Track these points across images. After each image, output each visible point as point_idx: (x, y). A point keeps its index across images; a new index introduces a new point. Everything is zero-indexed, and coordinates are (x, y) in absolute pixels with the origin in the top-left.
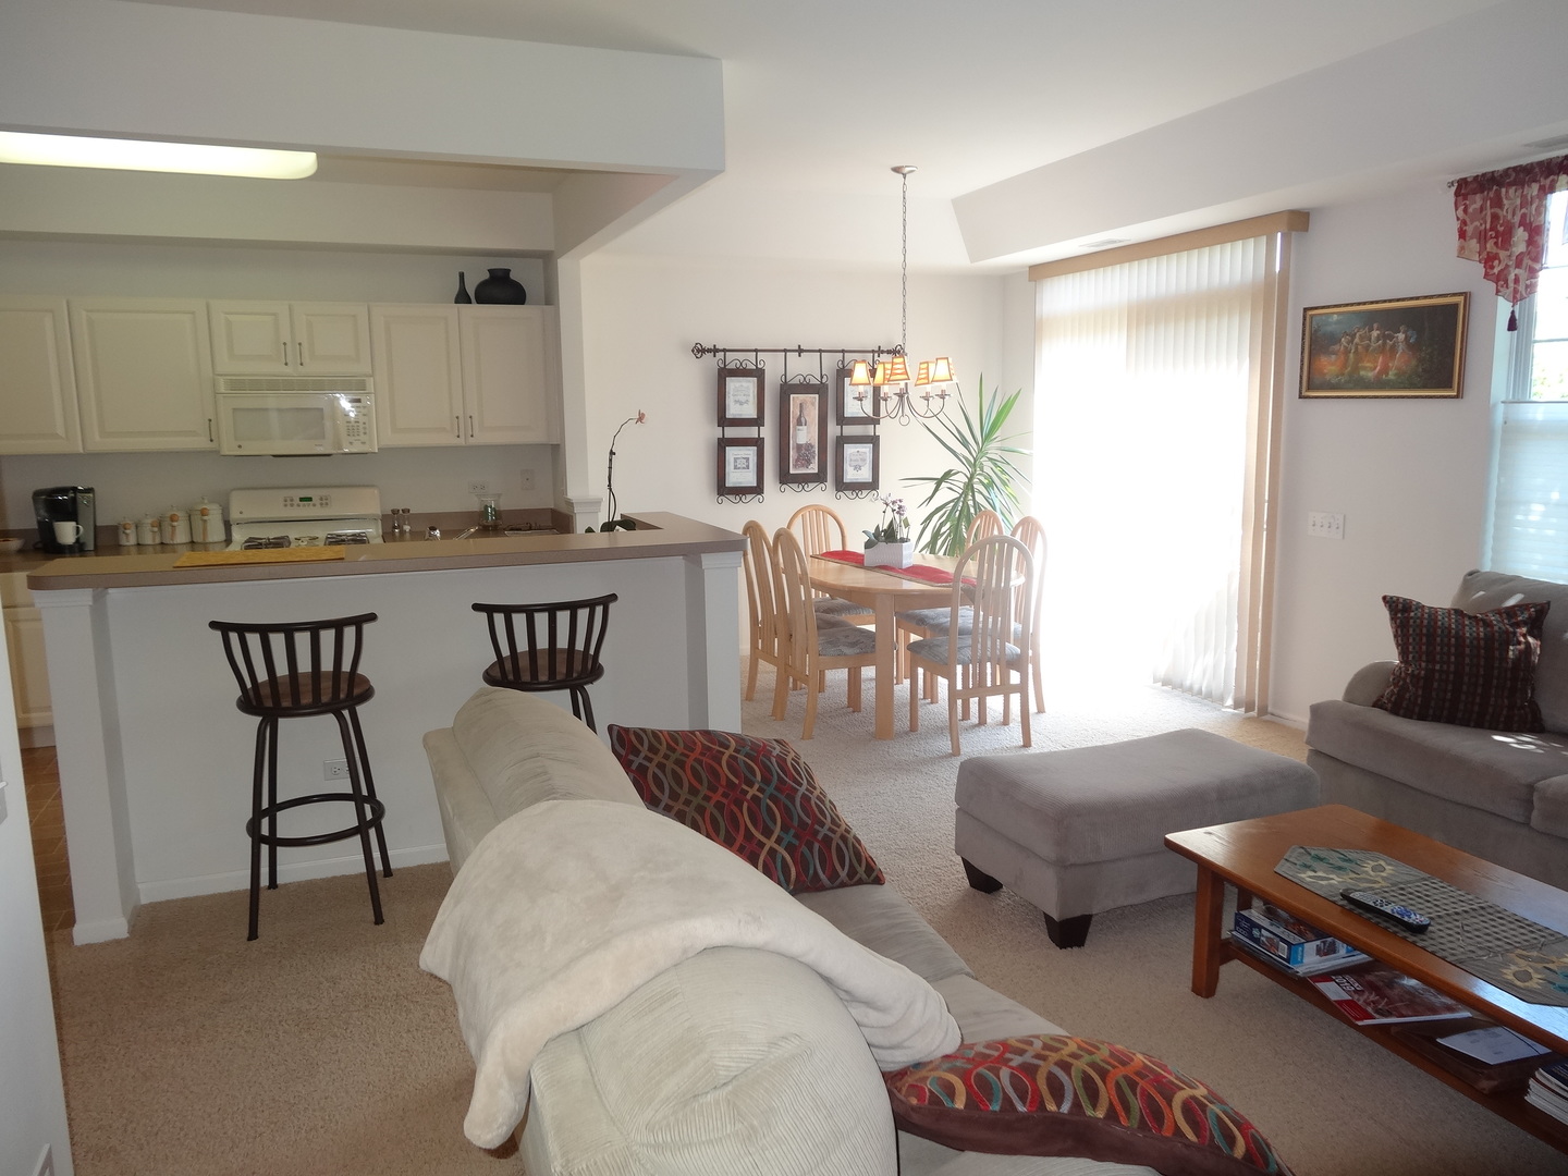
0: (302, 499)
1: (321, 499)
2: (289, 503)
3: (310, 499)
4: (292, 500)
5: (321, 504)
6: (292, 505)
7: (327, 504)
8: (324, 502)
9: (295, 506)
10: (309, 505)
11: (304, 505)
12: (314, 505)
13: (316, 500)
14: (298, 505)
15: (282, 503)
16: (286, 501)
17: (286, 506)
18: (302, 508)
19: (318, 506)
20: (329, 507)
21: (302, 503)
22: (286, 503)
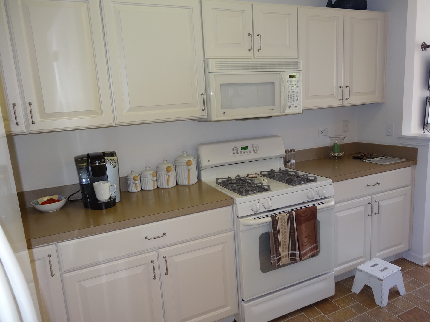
0: (243, 148)
1: (253, 147)
2: (235, 151)
3: (247, 148)
4: (237, 149)
5: (254, 151)
6: (238, 153)
7: (257, 150)
8: (255, 149)
10: (247, 152)
11: (244, 153)
12: (250, 152)
13: (250, 148)
14: (241, 153)
15: (232, 152)
16: (233, 150)
17: (234, 153)
18: (243, 154)
19: (252, 152)
20: (258, 152)
21: (243, 151)
22: (234, 152)
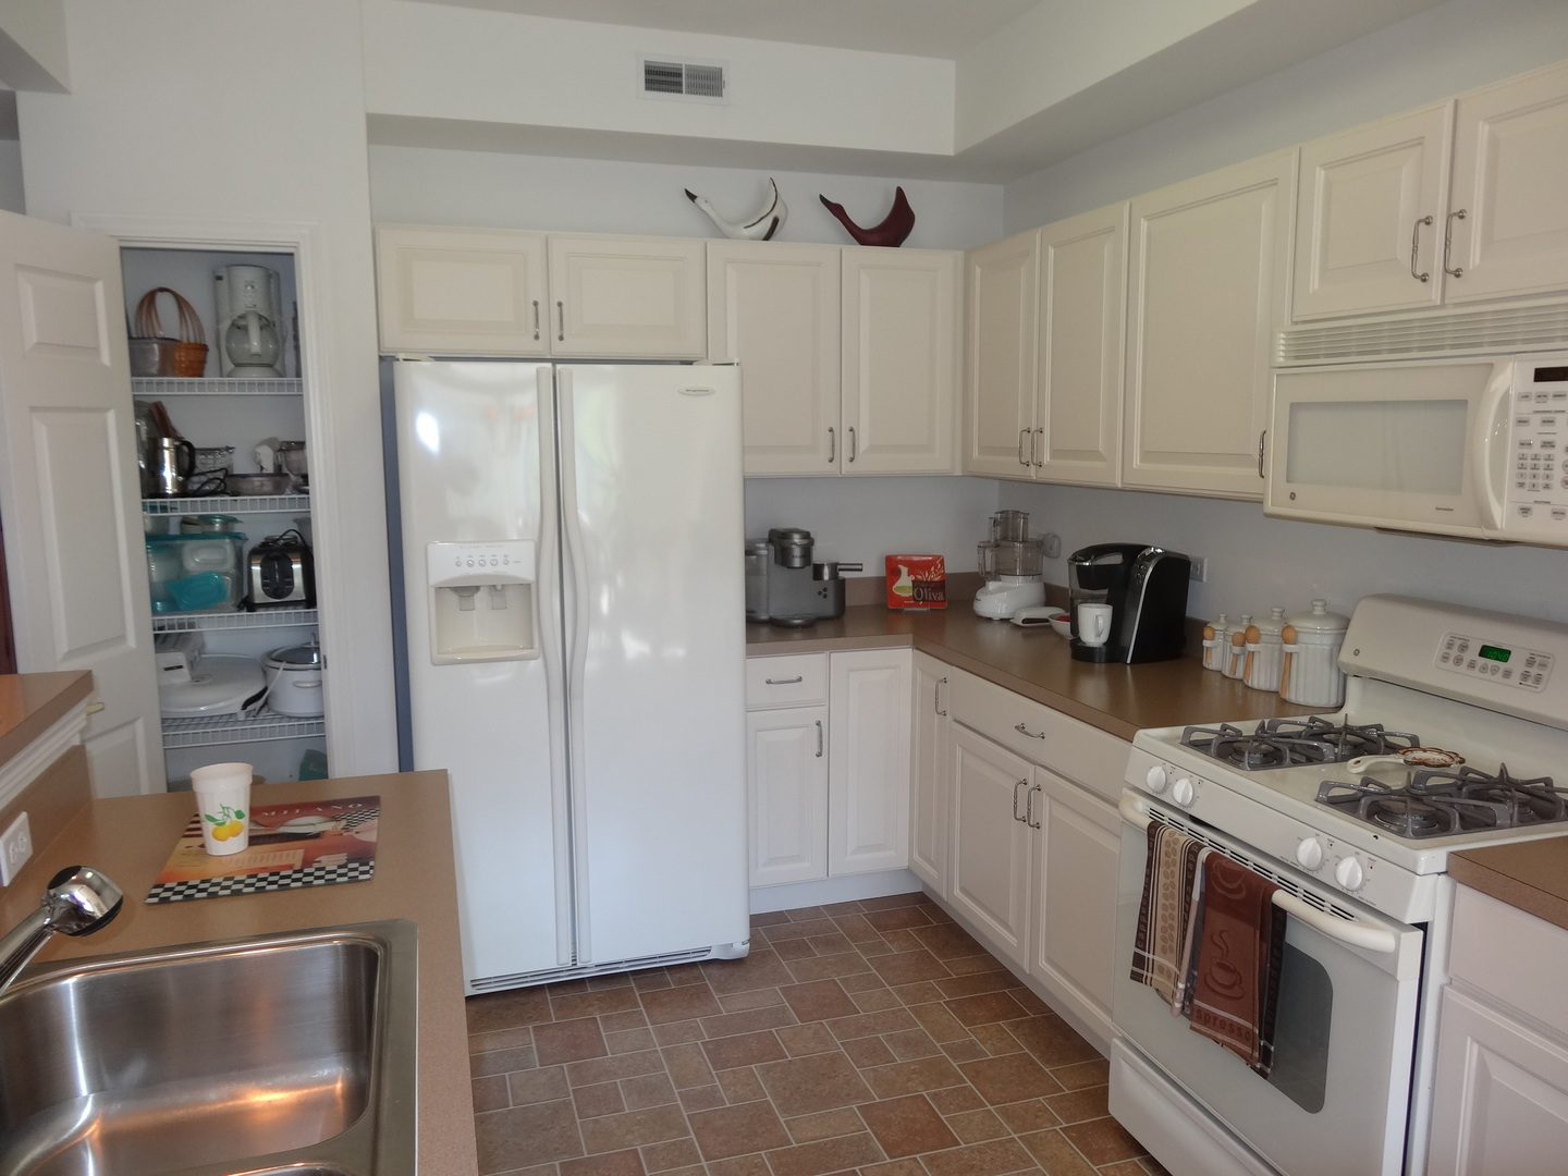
0: (1486, 652)
1: (1530, 662)
2: (1454, 652)
3: (1501, 654)
4: (1463, 648)
5: (1525, 676)
6: (1458, 661)
7: (1538, 679)
8: (1534, 671)
9: (1463, 667)
10: (1495, 670)
11: (1484, 669)
12: (1507, 674)
13: (1516, 663)
14: (1472, 665)
15: (1440, 649)
16: (1450, 646)
17: (1445, 658)
18: (1476, 672)
19: (1515, 678)
20: (1540, 687)
21: (1483, 660)
22: (1448, 651)
